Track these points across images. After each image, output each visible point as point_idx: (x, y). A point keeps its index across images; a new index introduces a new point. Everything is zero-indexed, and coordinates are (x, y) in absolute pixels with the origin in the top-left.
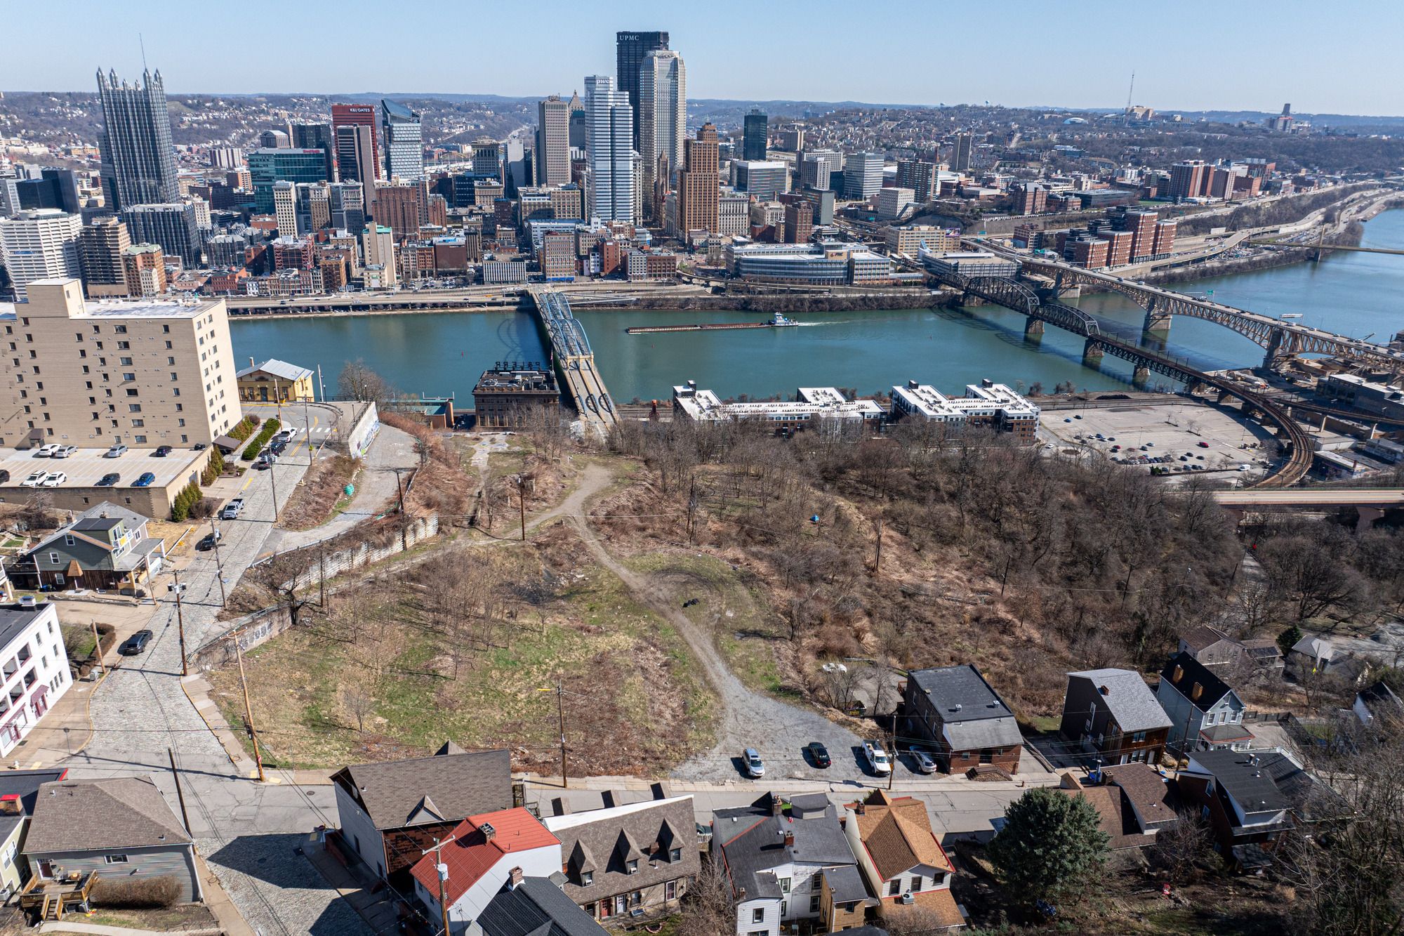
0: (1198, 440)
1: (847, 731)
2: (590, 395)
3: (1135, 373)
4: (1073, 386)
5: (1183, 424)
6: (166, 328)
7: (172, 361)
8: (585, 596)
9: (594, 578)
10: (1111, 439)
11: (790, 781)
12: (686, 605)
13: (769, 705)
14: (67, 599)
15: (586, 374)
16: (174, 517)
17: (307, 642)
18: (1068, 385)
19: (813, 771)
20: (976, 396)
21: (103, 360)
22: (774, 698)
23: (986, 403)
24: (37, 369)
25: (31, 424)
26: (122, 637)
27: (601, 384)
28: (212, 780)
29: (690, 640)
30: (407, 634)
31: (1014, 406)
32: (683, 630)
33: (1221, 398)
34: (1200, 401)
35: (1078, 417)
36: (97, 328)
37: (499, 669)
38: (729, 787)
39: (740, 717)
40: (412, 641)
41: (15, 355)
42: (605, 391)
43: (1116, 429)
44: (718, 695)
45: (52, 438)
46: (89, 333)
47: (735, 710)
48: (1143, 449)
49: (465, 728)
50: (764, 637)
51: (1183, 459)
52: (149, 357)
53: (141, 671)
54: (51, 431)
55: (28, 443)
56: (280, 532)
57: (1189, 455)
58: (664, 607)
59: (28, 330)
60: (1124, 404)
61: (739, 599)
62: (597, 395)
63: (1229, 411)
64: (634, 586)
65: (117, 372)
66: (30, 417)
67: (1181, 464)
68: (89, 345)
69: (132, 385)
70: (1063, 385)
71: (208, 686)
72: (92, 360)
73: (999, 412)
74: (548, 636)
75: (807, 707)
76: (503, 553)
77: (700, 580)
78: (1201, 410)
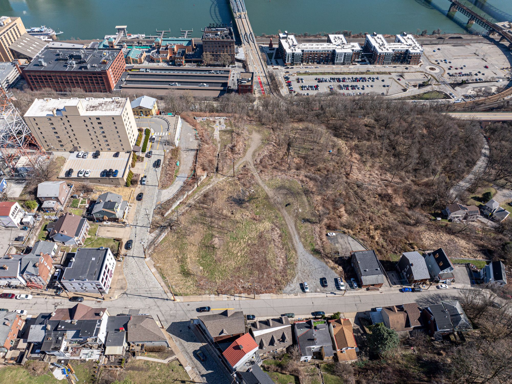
0: (485, 63)
1: (333, 271)
2: (246, 33)
3: (468, 22)
4: (440, 31)
5: (481, 54)
6: (113, 119)
7: (116, 128)
8: (254, 200)
9: (257, 191)
10: (450, 62)
11: (316, 293)
12: (286, 206)
13: (311, 258)
14: (105, 226)
15: (244, 20)
16: (127, 185)
17: (176, 237)
18: (438, 30)
19: (322, 288)
20: (399, 41)
21: (93, 128)
22: (313, 254)
23: (403, 46)
24: (72, 130)
25: (73, 145)
26: (124, 242)
27: (250, 26)
28: (162, 300)
29: (288, 223)
30: (203, 229)
31: (413, 48)
32: (286, 218)
33: (501, 40)
34: (492, 40)
35: (439, 49)
36: (90, 118)
37: (231, 242)
38: (299, 296)
39: (302, 263)
40: (205, 232)
41: (65, 126)
42: (252, 31)
43: (453, 56)
44: (296, 252)
45: (80, 149)
46: (87, 120)
47: (301, 260)
48: (462, 68)
49: (225, 270)
50: (310, 222)
51: (476, 75)
52: (108, 127)
53: (133, 257)
54: (80, 147)
55: (73, 150)
56: (161, 190)
57: (479, 72)
58: (279, 206)
59: (68, 119)
60: (459, 41)
61: (303, 202)
62: (248, 33)
63: (502, 47)
64: (270, 196)
65: (99, 132)
66: (73, 143)
67: (475, 77)
68: (88, 123)
69: (104, 135)
70: (436, 31)
71: (153, 263)
72: (90, 127)
73: (407, 51)
74: (245, 225)
75: (322, 260)
76: (228, 185)
77: (291, 193)
78: (491, 46)
